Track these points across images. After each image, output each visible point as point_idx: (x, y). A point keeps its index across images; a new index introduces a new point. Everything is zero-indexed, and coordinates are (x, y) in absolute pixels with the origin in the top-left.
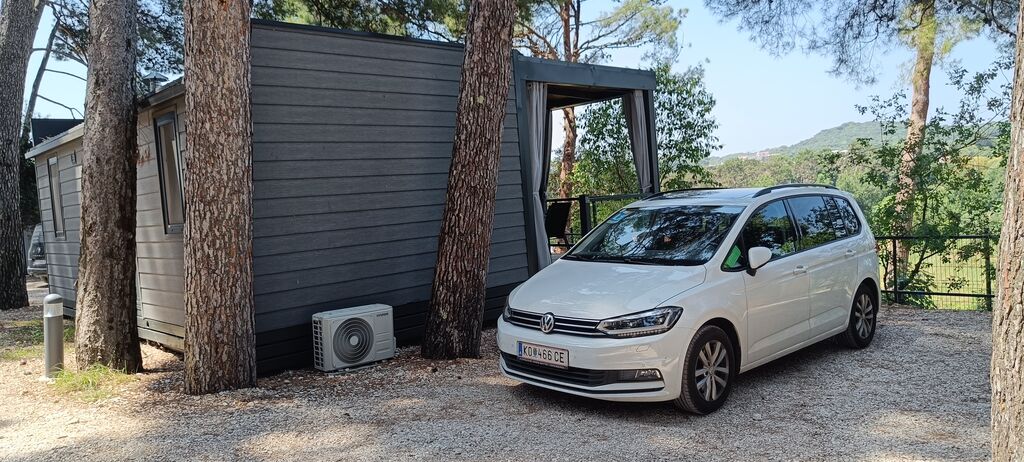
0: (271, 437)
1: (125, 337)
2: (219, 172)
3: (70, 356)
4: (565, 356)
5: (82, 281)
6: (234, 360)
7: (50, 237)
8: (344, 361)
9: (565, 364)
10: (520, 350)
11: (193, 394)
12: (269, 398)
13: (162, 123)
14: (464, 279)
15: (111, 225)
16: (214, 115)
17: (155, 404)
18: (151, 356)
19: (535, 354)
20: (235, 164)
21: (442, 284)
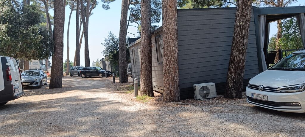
0: (184, 113)
1: (150, 89)
2: (170, 49)
3: (139, 93)
4: (267, 97)
5: (141, 75)
6: (174, 95)
7: (133, 66)
8: (202, 97)
9: (267, 100)
10: (252, 95)
11: (165, 102)
12: (183, 104)
13: (157, 37)
14: (236, 76)
15: (147, 62)
16: (169, 35)
17: (157, 104)
18: (156, 94)
19: (257, 97)
20: (174, 47)
21: (230, 77)
